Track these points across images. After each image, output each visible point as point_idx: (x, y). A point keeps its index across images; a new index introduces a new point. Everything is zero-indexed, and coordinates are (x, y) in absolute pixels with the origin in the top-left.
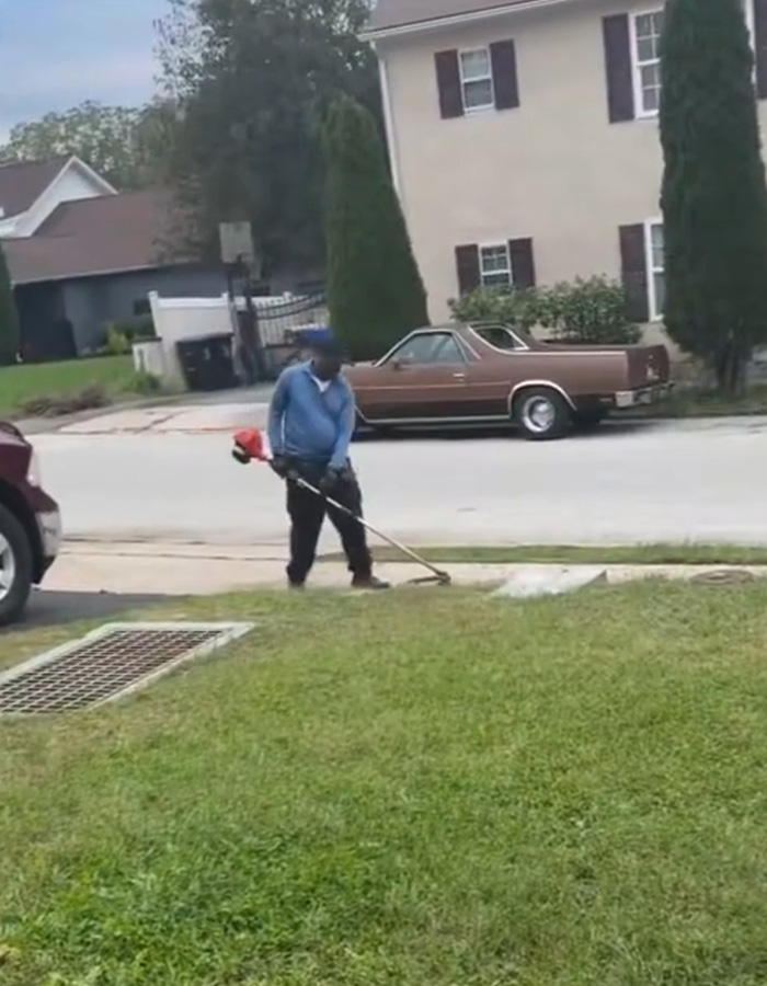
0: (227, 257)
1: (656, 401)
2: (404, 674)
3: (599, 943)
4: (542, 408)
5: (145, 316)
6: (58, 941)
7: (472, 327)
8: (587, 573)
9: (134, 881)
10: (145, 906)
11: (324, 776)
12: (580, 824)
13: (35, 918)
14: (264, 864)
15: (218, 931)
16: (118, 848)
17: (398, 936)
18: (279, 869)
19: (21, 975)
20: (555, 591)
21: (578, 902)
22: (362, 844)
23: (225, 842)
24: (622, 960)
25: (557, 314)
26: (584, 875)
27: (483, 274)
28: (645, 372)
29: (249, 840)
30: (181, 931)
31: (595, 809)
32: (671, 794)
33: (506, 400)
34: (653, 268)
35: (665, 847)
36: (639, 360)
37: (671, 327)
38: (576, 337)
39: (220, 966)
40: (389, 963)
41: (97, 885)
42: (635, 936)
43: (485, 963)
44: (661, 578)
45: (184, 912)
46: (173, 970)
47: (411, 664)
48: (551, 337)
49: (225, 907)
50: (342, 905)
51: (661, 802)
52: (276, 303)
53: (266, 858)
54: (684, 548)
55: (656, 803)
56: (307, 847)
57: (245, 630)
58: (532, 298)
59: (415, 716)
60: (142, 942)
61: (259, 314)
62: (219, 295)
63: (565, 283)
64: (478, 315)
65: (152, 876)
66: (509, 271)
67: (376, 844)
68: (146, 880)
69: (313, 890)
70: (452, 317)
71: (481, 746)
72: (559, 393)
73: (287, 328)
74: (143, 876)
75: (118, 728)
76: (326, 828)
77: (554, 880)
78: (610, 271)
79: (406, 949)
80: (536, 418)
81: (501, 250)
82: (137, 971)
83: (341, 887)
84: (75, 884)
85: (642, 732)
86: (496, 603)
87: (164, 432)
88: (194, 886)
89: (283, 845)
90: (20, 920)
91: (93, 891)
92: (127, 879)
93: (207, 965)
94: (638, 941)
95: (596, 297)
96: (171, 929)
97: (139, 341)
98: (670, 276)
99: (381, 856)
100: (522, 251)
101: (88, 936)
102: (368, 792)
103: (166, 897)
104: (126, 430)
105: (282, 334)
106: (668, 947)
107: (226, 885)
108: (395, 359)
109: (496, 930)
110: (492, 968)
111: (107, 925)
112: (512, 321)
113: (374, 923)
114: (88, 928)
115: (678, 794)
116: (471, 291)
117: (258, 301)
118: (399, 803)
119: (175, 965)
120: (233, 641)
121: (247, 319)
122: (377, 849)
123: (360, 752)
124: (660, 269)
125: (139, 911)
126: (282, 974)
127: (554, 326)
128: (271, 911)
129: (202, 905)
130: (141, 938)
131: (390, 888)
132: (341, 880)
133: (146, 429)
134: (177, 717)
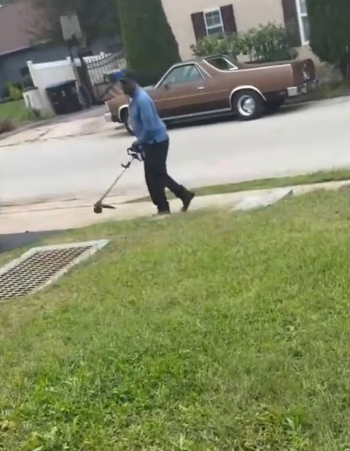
0: (67, 36)
1: (309, 91)
2: (191, 259)
3: (308, 389)
4: (248, 101)
5: (27, 76)
6: (33, 416)
7: (205, 59)
8: (282, 192)
9: (66, 382)
10: (74, 394)
11: (157, 318)
12: (292, 328)
13: (20, 406)
14: (132, 367)
15: (113, 404)
16: (56, 366)
17: (205, 396)
18: (140, 369)
19: (17, 434)
20: (266, 204)
21: (295, 369)
22: (180, 352)
23: (110, 358)
24: (320, 396)
25: (250, 46)
26: (297, 354)
27: (207, 28)
28: (302, 75)
29: (122, 355)
30: (94, 405)
31: (299, 320)
32: (338, 307)
33: (228, 99)
34: (301, 14)
35: (337, 336)
36: (298, 68)
37: (314, 48)
38: (262, 59)
39: (117, 421)
40: (202, 411)
41: (47, 386)
42: (326, 384)
43: (251, 405)
44: (323, 190)
45: (94, 396)
46: (93, 425)
47: (194, 253)
48: (248, 60)
49: (115, 391)
50: (175, 384)
51: (333, 312)
52: (97, 60)
53: (132, 364)
54: (332, 173)
55: (331, 313)
56: (153, 356)
57: (105, 244)
58: (235, 39)
59: (200, 281)
60: (76, 412)
61: (88, 67)
62: (64, 59)
63: (253, 29)
64: (207, 53)
65: (75, 379)
66: (221, 24)
67: (188, 351)
68: (73, 381)
69: (158, 378)
70: (193, 55)
71: (236, 293)
72: (256, 92)
73: (105, 73)
74: (71, 379)
75: (46, 304)
76: (162, 346)
77: (282, 358)
78: (278, 19)
79: (210, 402)
80: (245, 107)
81: (216, 13)
82: (75, 428)
83: (172, 375)
84: (37, 387)
85: (320, 276)
86: (235, 214)
87: (45, 140)
88: (98, 382)
89: (140, 356)
90: (12, 408)
91: (47, 389)
92: (63, 381)
93: (110, 420)
94: (328, 385)
95: (271, 35)
96: (89, 405)
97: (26, 91)
98: (311, 18)
99: (191, 357)
100: (228, 12)
101: (48, 412)
102: (180, 324)
103: (84, 389)
104: (26, 141)
105: (102, 76)
106: (343, 386)
107: (113, 380)
108: (165, 83)
109: (254, 388)
110: (254, 407)
111: (57, 406)
112: (226, 53)
113: (192, 391)
114: (47, 408)
115: (342, 307)
116: (202, 38)
117: (87, 59)
118: (197, 328)
119: (94, 423)
120: (99, 251)
121: (82, 71)
122: (189, 353)
123: (173, 303)
124: (305, 14)
125: (72, 397)
126: (148, 421)
127: (250, 53)
128: (139, 391)
129: (103, 391)
130: (74, 411)
131: (198, 372)
132: (172, 371)
133: (36, 140)
134: (75, 295)
